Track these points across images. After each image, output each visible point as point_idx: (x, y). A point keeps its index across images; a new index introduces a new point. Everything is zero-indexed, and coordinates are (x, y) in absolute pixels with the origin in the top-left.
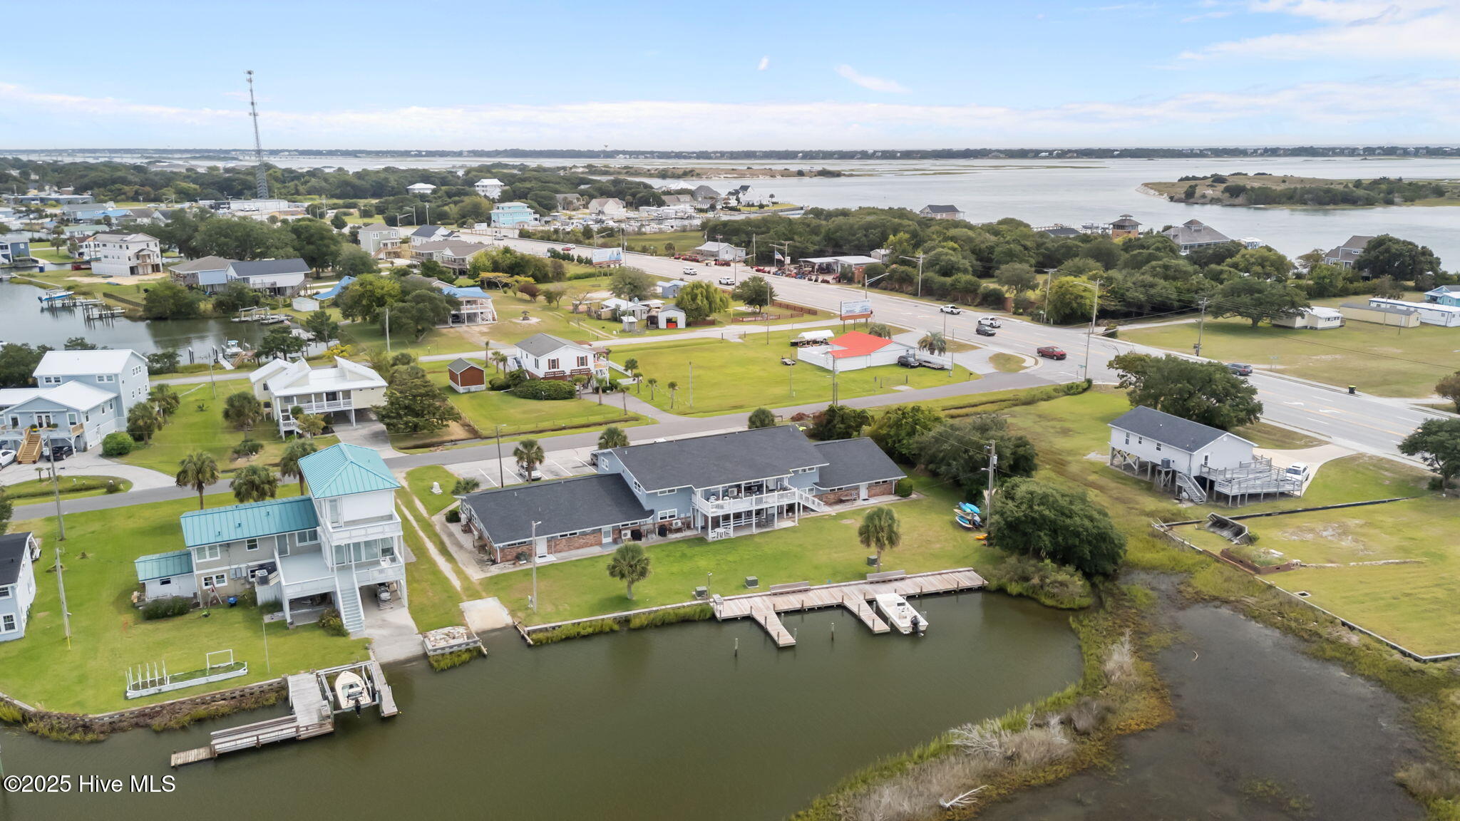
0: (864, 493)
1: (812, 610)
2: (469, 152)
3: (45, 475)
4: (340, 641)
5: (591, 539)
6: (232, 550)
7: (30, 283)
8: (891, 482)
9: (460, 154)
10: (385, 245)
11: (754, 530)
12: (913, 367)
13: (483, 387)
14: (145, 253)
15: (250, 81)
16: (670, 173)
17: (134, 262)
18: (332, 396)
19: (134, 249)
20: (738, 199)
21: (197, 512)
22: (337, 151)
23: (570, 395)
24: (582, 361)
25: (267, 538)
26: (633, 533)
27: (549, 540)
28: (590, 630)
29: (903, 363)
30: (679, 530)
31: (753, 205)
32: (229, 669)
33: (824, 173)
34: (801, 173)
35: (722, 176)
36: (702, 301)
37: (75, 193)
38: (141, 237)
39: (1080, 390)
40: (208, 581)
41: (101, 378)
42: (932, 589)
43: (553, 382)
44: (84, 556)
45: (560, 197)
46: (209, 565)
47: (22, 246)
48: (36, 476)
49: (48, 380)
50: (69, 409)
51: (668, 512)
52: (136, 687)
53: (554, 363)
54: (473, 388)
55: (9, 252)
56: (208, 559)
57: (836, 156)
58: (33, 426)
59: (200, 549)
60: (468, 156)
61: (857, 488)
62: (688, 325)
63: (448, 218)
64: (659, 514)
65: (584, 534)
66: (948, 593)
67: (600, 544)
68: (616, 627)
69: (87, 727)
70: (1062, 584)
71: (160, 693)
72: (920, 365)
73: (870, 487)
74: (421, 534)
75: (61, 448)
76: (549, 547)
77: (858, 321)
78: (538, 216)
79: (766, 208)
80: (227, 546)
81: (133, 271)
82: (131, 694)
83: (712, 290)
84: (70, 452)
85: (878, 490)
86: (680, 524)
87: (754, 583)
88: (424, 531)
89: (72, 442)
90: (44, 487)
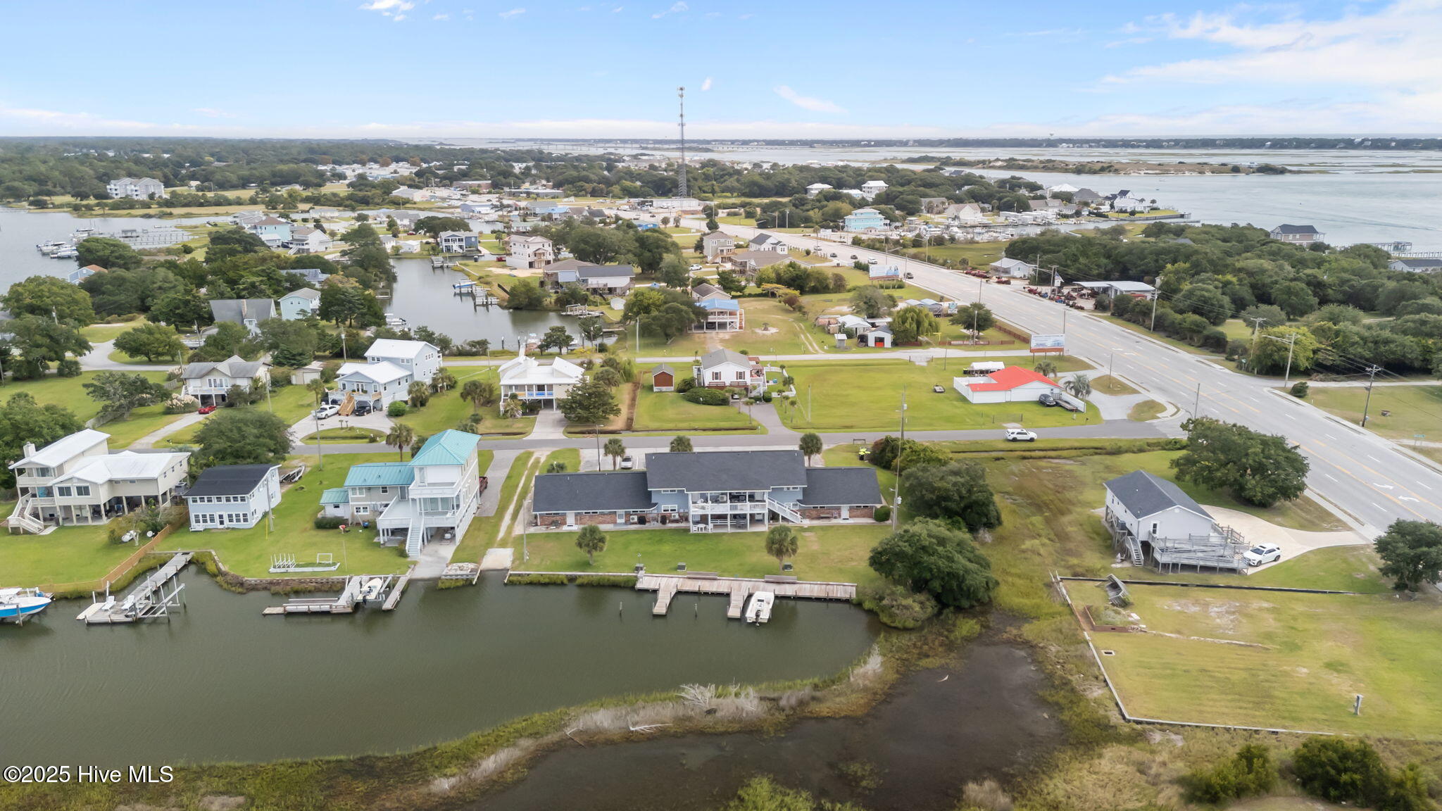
0: (845, 513)
1: (706, 594)
2: (915, 141)
3: (344, 425)
4: (402, 560)
5: (608, 518)
6: (372, 491)
7: (463, 271)
8: (872, 507)
9: (904, 144)
10: (722, 251)
11: (729, 530)
12: (1048, 406)
13: (672, 388)
14: (540, 251)
15: (682, 96)
16: (1087, 169)
17: (532, 259)
18: (541, 388)
19: (533, 248)
20: (1112, 206)
21: (397, 464)
22: (798, 141)
23: (724, 402)
24: (741, 375)
25: (394, 488)
26: (639, 519)
27: (576, 515)
28: (547, 580)
29: (1043, 402)
30: (677, 521)
31: (1125, 212)
32: (329, 565)
33: (1266, 170)
34: (1236, 170)
35: (1142, 172)
36: (911, 324)
37: (553, 187)
38: (539, 239)
39: (1178, 446)
40: (358, 509)
41: (403, 361)
42: (807, 594)
43: (713, 390)
44: (321, 483)
45: (925, 201)
46: (358, 500)
47: (473, 240)
48: (339, 426)
49: (373, 359)
50: (374, 382)
51: (670, 507)
52: (274, 567)
53: (716, 376)
54: (664, 389)
55: (463, 244)
56: (358, 496)
57: (1313, 145)
58: (354, 391)
59: (354, 489)
60: (913, 146)
61: (839, 509)
62: (895, 344)
63: (811, 221)
64: (663, 507)
65: (603, 514)
66: (818, 599)
67: (615, 523)
68: (565, 581)
69: (242, 584)
70: (906, 607)
71: (287, 572)
72: (1057, 404)
73: (851, 509)
74: (516, 498)
75: (364, 407)
76: (576, 520)
77: (1048, 354)
78: (888, 222)
79: (1137, 215)
80: (369, 489)
81: (531, 265)
82: (272, 570)
83: (923, 315)
84: (369, 412)
85: (859, 512)
86: (677, 517)
87: (682, 568)
88: (519, 496)
89: (372, 404)
90: (342, 433)
